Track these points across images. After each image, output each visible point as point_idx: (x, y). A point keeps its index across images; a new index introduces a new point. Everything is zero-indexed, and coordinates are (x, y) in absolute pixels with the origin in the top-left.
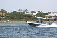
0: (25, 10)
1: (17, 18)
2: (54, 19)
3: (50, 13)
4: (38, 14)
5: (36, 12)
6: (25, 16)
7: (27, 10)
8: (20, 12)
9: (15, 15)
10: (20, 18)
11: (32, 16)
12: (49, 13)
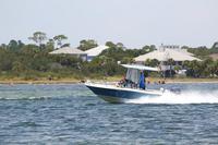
0: (56, 38)
1: (24, 69)
2: (167, 72)
3: (152, 48)
4: (104, 52)
5: (97, 46)
6: (58, 61)
7: (63, 37)
8: (38, 44)
9: (17, 54)
10: (38, 69)
11: (84, 58)
12: (147, 47)
